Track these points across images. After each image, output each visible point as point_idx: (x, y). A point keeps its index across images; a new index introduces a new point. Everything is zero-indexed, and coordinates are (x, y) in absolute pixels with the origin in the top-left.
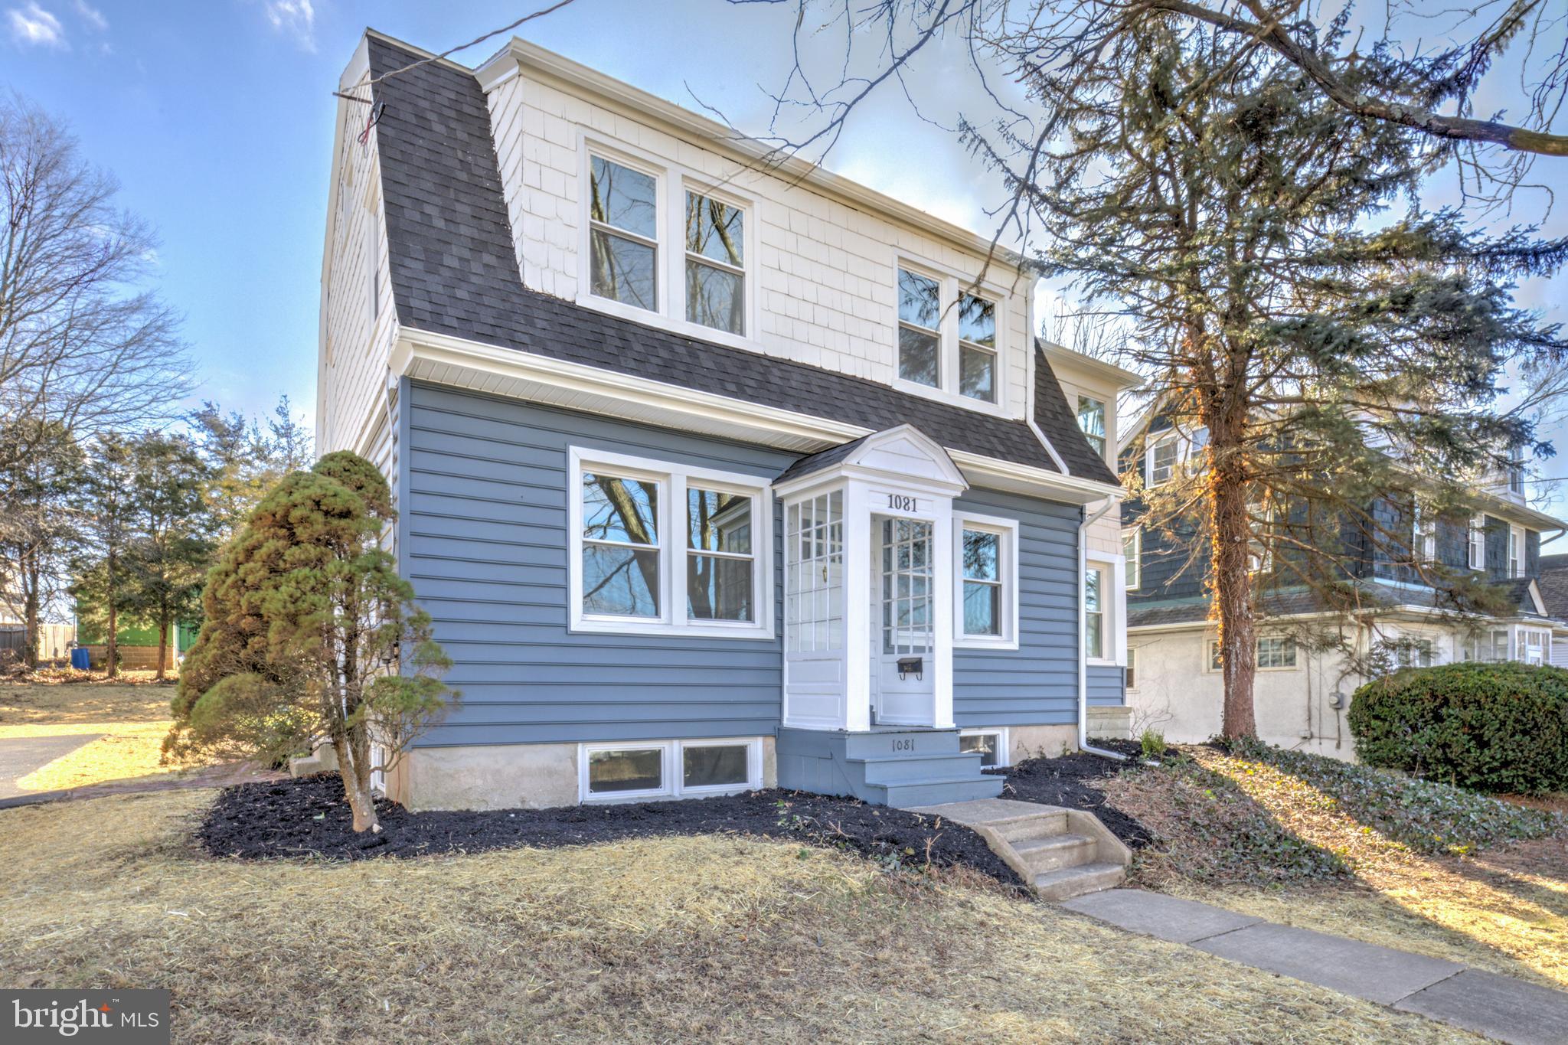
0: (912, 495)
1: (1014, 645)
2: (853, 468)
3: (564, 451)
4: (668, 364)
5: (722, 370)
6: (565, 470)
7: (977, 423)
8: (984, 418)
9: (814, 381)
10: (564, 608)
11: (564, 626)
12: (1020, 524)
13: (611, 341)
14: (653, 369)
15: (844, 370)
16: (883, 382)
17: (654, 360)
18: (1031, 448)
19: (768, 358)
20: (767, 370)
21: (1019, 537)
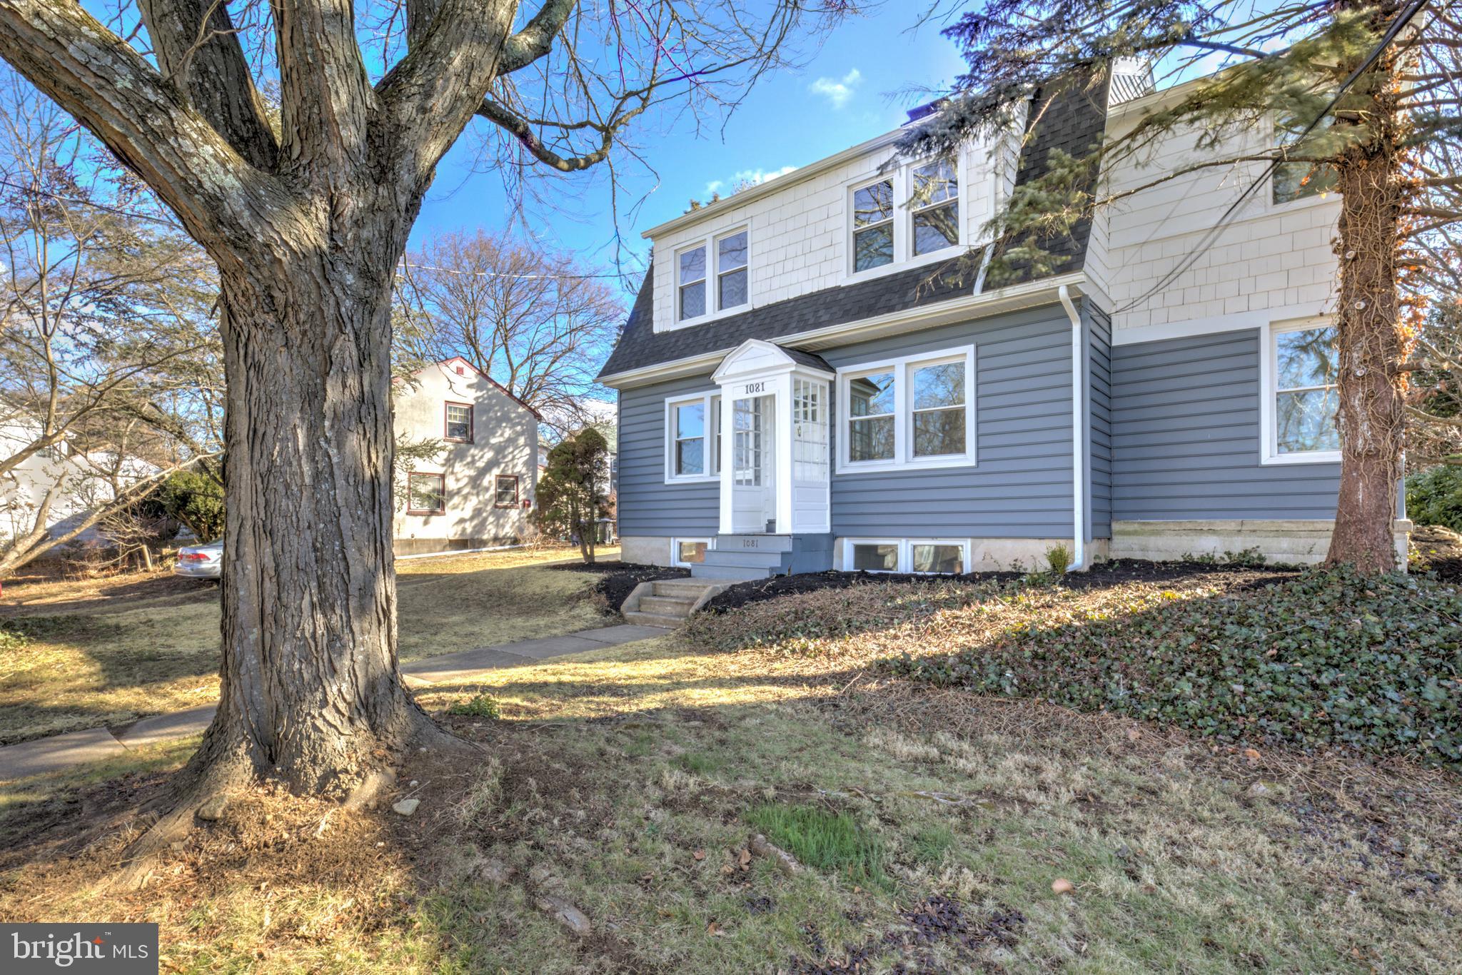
0: (760, 381)
1: (973, 463)
2: (722, 378)
3: (664, 401)
4: (687, 346)
5: (715, 335)
6: (664, 410)
7: (911, 279)
8: (927, 268)
9: (772, 314)
10: (664, 473)
11: (663, 482)
12: (978, 347)
13: (669, 346)
14: (676, 353)
15: (804, 293)
16: (834, 285)
17: (681, 347)
18: (958, 280)
19: (753, 311)
20: (745, 321)
21: (978, 359)
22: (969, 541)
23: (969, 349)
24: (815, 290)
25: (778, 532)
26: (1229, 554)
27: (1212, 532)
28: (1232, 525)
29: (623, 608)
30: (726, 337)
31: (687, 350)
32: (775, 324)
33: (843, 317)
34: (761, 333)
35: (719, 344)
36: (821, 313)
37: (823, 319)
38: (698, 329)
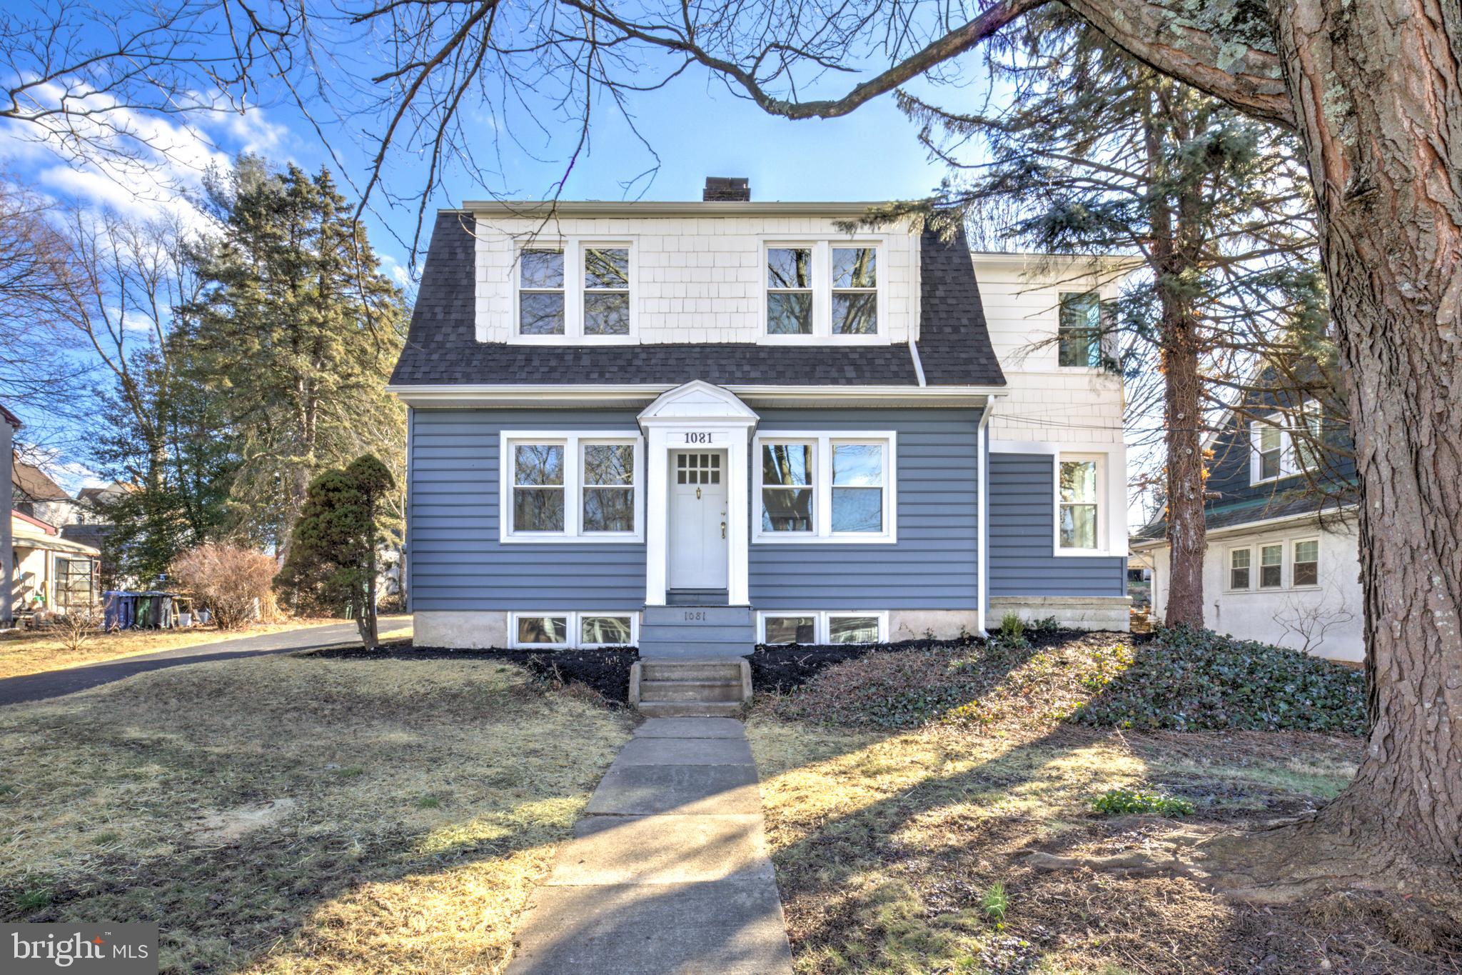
0: (706, 431)
1: (893, 539)
2: (650, 419)
3: (498, 435)
4: (552, 370)
5: (595, 364)
6: (498, 446)
7: (839, 356)
8: (853, 349)
9: (675, 356)
10: (497, 528)
11: (498, 540)
12: (899, 433)
13: (517, 364)
14: (537, 376)
15: (710, 341)
16: (747, 341)
17: (542, 369)
18: (894, 368)
19: (642, 346)
20: (635, 356)
21: (899, 445)
22: (887, 613)
23: (892, 435)
24: (724, 341)
25: (731, 603)
26: (1037, 621)
27: (1026, 605)
28: (1039, 600)
29: (631, 698)
30: (615, 369)
31: (556, 375)
32: (687, 369)
33: (780, 379)
34: (672, 375)
35: (607, 375)
36: (747, 368)
37: (753, 375)
38: (560, 351)
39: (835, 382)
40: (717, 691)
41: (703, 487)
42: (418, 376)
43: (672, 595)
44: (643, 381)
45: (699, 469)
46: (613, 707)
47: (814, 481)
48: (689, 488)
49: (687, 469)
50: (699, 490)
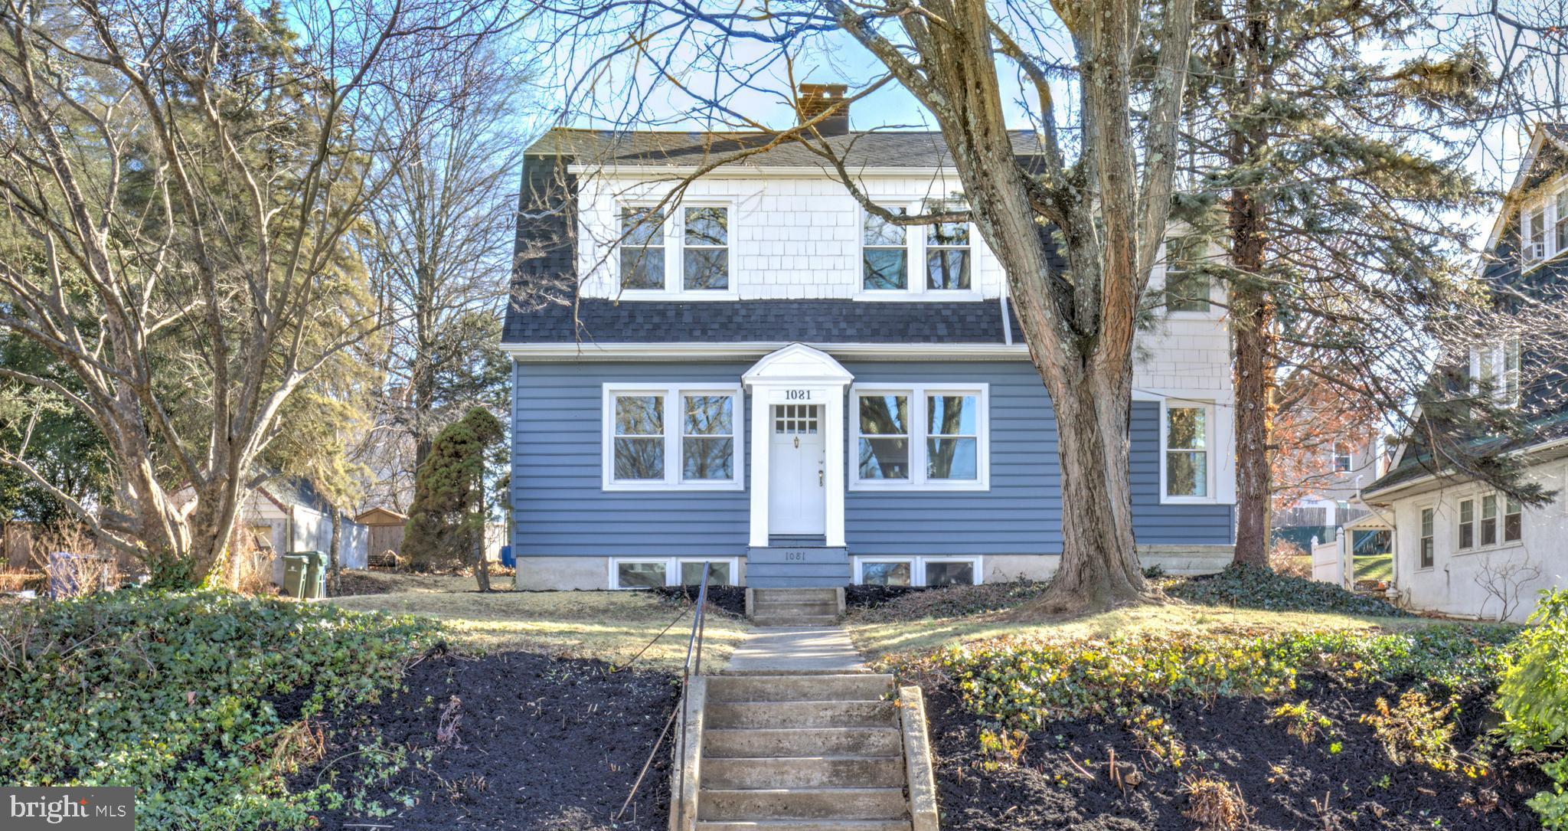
0: (805, 389)
1: (986, 487)
2: (754, 379)
3: (600, 387)
4: (656, 327)
5: (697, 321)
6: (600, 398)
7: (932, 313)
8: (946, 305)
9: (774, 312)
10: (600, 477)
11: (600, 488)
12: (991, 386)
13: (622, 321)
14: (642, 333)
15: (808, 297)
16: (844, 297)
17: (647, 327)
18: (984, 326)
19: (741, 302)
20: (736, 312)
21: (991, 396)
22: (982, 558)
23: (984, 387)
24: (821, 297)
25: (830, 544)
29: (748, 612)
30: (716, 326)
31: (660, 333)
32: (786, 326)
33: (875, 336)
34: (772, 333)
35: (710, 333)
36: (843, 325)
37: (849, 332)
38: (661, 307)
39: (926, 339)
40: (817, 609)
41: (801, 436)
42: (528, 333)
43: (773, 538)
44: (745, 339)
45: (796, 419)
46: (735, 617)
47: (909, 430)
48: (787, 437)
49: (786, 419)
50: (797, 440)
